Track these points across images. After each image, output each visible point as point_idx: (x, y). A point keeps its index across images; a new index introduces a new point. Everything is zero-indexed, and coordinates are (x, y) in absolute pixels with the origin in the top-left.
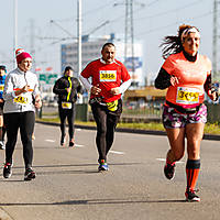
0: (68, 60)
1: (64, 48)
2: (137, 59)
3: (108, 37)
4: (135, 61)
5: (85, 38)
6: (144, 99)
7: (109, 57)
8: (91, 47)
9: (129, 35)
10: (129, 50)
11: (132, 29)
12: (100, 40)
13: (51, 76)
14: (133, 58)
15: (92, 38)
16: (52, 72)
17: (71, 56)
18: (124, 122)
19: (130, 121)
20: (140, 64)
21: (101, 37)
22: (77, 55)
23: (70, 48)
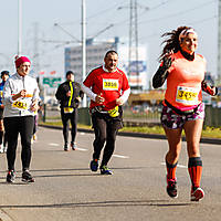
0: (72, 64)
1: (68, 51)
2: (141, 62)
3: (113, 41)
4: (139, 65)
5: (89, 42)
6: (149, 103)
7: (112, 65)
8: (96, 50)
9: (133, 38)
10: (133, 54)
11: (136, 33)
12: (104, 43)
13: (54, 80)
14: (137, 62)
15: (96, 42)
16: (56, 76)
17: (74, 59)
18: (128, 126)
19: (134, 125)
20: (145, 68)
21: (105, 40)
22: (81, 59)
23: (75, 52)
